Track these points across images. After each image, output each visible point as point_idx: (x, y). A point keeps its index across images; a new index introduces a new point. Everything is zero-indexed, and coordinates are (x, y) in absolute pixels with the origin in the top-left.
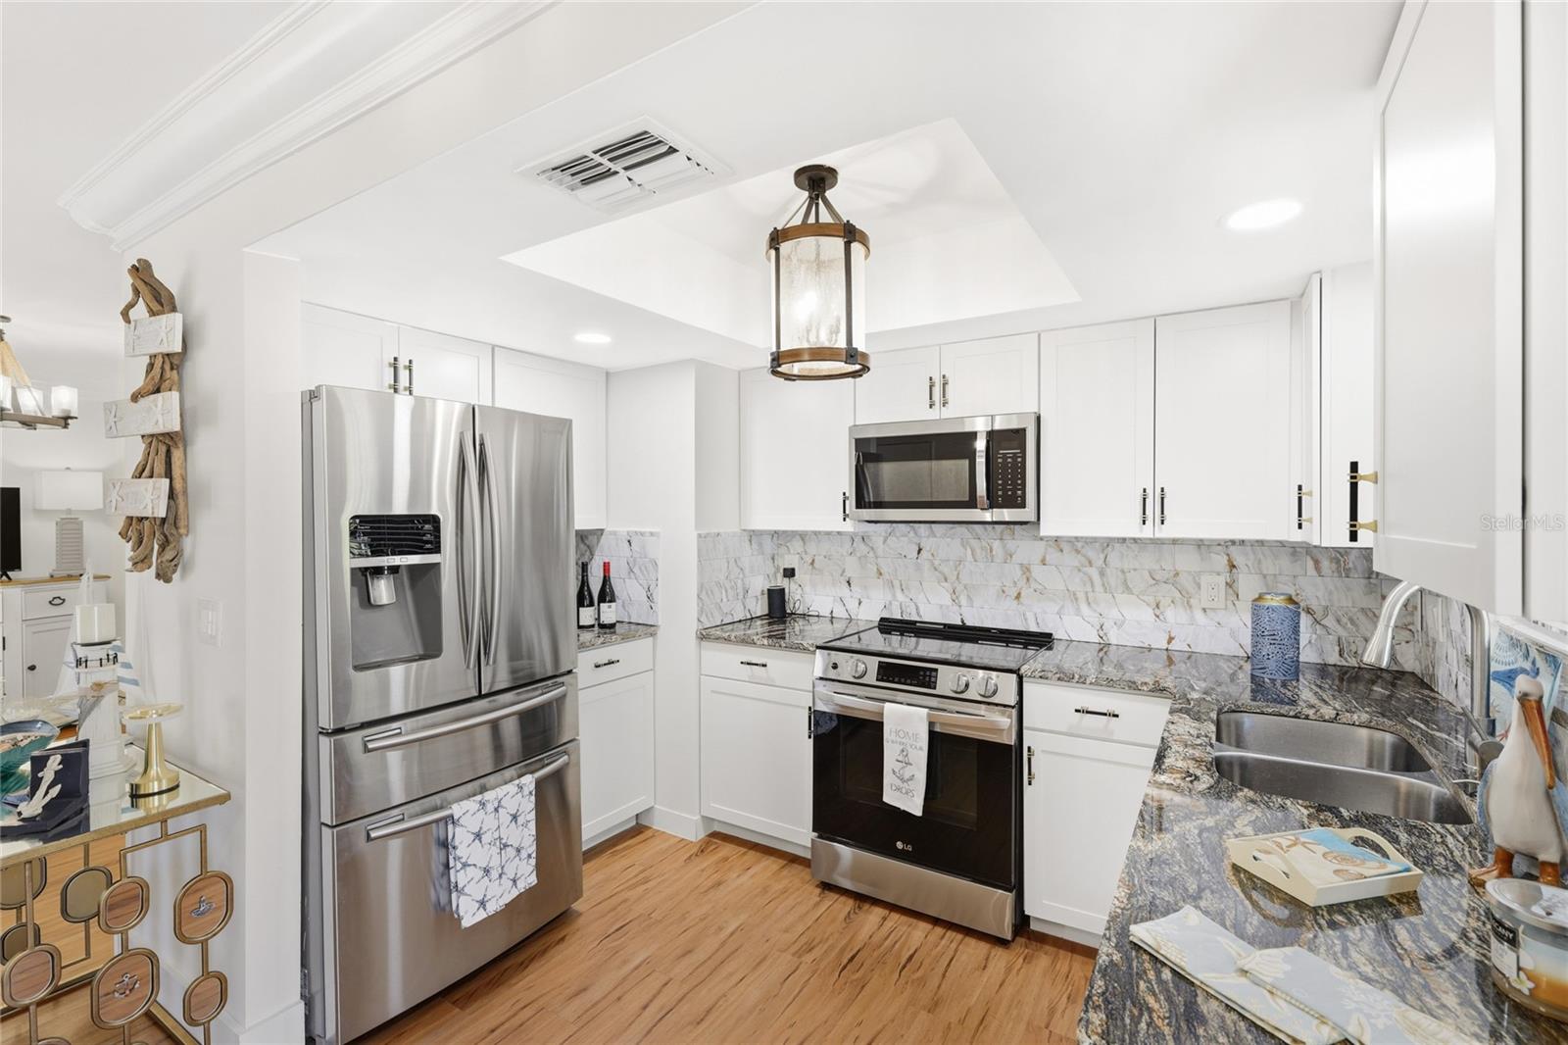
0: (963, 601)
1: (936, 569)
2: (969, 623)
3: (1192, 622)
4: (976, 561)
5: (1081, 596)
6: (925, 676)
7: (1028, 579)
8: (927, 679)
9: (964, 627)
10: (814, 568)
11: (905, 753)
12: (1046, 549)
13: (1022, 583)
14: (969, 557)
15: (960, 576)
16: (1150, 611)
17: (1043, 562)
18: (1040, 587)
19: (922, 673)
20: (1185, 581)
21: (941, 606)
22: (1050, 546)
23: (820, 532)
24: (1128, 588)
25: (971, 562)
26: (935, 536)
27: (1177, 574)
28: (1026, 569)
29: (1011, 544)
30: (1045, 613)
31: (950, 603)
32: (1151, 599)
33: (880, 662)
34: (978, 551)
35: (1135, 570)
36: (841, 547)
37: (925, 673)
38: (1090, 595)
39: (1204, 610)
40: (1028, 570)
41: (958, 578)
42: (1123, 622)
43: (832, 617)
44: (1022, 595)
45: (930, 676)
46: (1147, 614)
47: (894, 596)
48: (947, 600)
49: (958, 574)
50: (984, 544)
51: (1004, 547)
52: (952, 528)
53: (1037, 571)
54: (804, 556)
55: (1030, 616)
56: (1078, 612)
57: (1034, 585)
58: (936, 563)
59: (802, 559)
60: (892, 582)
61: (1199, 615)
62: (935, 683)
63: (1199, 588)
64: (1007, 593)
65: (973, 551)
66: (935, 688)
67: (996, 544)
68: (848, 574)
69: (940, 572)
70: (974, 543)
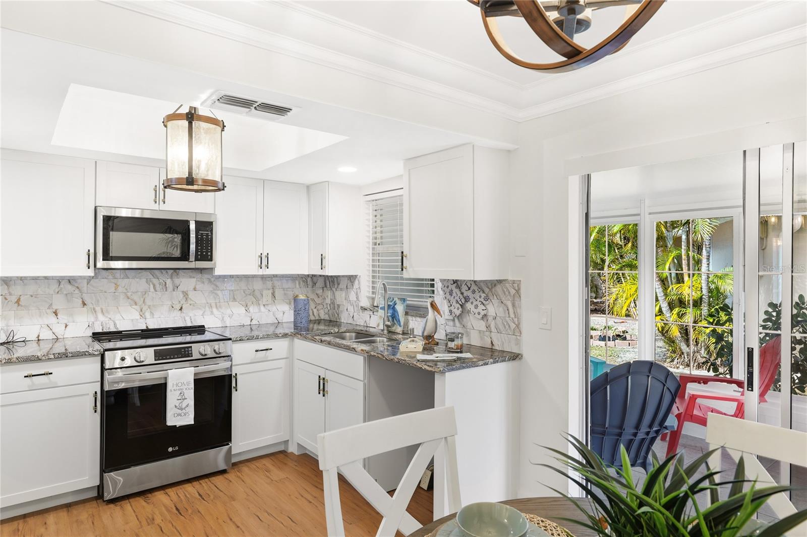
0: (148, 315)
1: (128, 298)
2: (151, 327)
3: (260, 311)
4: (156, 291)
5: (213, 305)
6: (185, 351)
7: (186, 299)
8: (187, 353)
9: (148, 330)
10: (19, 305)
11: (182, 394)
12: (196, 282)
13: (183, 301)
14: (152, 289)
15: (145, 300)
16: (243, 309)
17: (195, 289)
18: (194, 303)
19: (183, 350)
20: (257, 293)
21: (132, 320)
22: (198, 281)
23: (26, 278)
24: (234, 298)
25: (153, 292)
26: (129, 278)
27: (254, 291)
28: (185, 294)
29: (177, 281)
30: (195, 315)
31: (138, 317)
32: (243, 303)
33: (155, 350)
34: (157, 286)
35: (238, 290)
36: (48, 288)
37: (185, 350)
38: (218, 304)
39: (264, 305)
40: (187, 294)
41: (144, 301)
42: (232, 315)
43: (39, 340)
44: (183, 308)
45: (188, 351)
46: (242, 310)
47: (96, 318)
48: (136, 315)
49: (144, 299)
50: (161, 281)
51: (173, 282)
52: (140, 273)
53: (191, 294)
54: (8, 297)
55: (188, 319)
56: (212, 313)
57: (190, 302)
58: (129, 294)
59: (6, 299)
60: (94, 309)
61: (262, 307)
62: (192, 353)
63: (262, 296)
64: (175, 307)
65: (154, 286)
66: (192, 356)
67: (169, 281)
68: (55, 307)
69: (131, 300)
70: (155, 281)
